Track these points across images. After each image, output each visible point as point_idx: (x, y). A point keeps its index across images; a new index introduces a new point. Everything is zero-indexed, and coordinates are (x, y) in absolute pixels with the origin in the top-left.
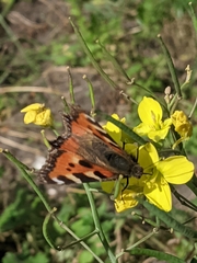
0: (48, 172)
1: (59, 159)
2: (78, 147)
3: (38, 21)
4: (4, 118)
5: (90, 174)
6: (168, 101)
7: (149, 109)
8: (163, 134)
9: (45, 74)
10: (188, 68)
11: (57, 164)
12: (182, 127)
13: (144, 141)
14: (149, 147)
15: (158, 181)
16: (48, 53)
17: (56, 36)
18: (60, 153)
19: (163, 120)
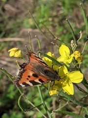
0: (18, 81)
1: (23, 74)
2: (32, 67)
3: (18, 8)
4: (3, 52)
5: (37, 81)
6: (72, 46)
7: (64, 50)
8: (70, 61)
9: (21, 32)
10: (81, 32)
11: (23, 76)
12: (78, 58)
13: (61, 64)
14: (63, 67)
15: (68, 82)
16: (22, 23)
17: (26, 15)
18: (24, 71)
19: (70, 55)
